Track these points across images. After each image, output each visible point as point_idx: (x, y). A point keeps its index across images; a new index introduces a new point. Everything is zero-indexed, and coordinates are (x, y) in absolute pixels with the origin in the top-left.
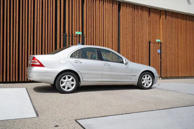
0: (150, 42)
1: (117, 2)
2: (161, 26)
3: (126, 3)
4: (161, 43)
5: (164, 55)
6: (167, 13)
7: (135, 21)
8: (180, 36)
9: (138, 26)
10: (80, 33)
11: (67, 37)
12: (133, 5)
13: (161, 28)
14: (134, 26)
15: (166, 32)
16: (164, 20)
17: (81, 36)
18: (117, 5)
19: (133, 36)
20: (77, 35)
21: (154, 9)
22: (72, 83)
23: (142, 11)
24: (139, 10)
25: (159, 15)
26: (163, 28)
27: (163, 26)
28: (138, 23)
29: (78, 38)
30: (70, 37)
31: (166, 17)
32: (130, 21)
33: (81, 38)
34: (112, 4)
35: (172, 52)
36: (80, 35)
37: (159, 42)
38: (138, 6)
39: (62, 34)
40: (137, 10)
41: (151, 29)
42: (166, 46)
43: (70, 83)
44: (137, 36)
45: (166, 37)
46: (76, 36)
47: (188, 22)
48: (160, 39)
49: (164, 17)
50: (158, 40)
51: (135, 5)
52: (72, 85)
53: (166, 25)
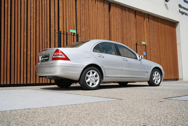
0: (137, 45)
1: (108, 2)
2: (145, 28)
3: (116, 4)
4: (146, 45)
5: (149, 57)
6: (150, 17)
7: (124, 22)
8: (160, 40)
9: (127, 28)
10: (75, 31)
11: (62, 35)
12: (121, 6)
13: (145, 31)
14: (123, 27)
15: (149, 35)
16: (148, 23)
17: (75, 35)
18: (108, 5)
19: (122, 37)
20: (72, 33)
21: (139, 11)
22: (96, 78)
23: (129, 13)
24: (127, 12)
25: (143, 18)
26: (147, 31)
27: (147, 29)
28: (126, 25)
29: (73, 36)
30: (65, 35)
31: (149, 20)
32: (120, 22)
33: (75, 37)
34: (103, 3)
35: (155, 55)
36: (74, 33)
37: (144, 44)
38: (126, 7)
39: (57, 31)
40: (125, 11)
41: (138, 31)
42: (150, 48)
43: (94, 79)
44: (126, 38)
45: (150, 40)
46: (70, 34)
47: (166, 26)
48: (145, 41)
49: (147, 20)
50: (143, 43)
51: (123, 7)
52: (96, 81)
53: (149, 28)
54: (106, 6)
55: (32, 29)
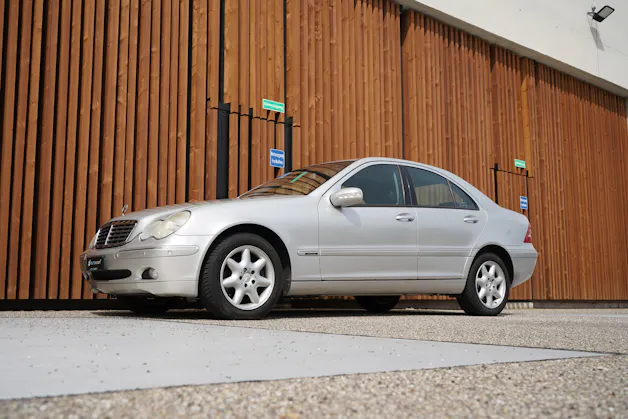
1: (398, 10)
3: (426, 17)
7: (454, 84)
18: (398, 19)
32: (438, 81)
34: (381, 11)
39: (214, 103)
54: (393, 22)
55: (123, 88)
